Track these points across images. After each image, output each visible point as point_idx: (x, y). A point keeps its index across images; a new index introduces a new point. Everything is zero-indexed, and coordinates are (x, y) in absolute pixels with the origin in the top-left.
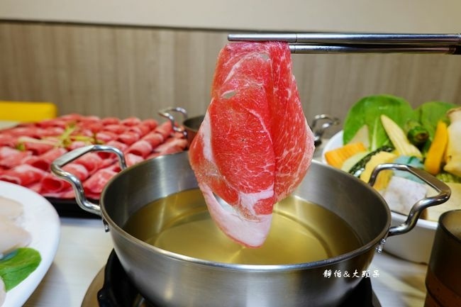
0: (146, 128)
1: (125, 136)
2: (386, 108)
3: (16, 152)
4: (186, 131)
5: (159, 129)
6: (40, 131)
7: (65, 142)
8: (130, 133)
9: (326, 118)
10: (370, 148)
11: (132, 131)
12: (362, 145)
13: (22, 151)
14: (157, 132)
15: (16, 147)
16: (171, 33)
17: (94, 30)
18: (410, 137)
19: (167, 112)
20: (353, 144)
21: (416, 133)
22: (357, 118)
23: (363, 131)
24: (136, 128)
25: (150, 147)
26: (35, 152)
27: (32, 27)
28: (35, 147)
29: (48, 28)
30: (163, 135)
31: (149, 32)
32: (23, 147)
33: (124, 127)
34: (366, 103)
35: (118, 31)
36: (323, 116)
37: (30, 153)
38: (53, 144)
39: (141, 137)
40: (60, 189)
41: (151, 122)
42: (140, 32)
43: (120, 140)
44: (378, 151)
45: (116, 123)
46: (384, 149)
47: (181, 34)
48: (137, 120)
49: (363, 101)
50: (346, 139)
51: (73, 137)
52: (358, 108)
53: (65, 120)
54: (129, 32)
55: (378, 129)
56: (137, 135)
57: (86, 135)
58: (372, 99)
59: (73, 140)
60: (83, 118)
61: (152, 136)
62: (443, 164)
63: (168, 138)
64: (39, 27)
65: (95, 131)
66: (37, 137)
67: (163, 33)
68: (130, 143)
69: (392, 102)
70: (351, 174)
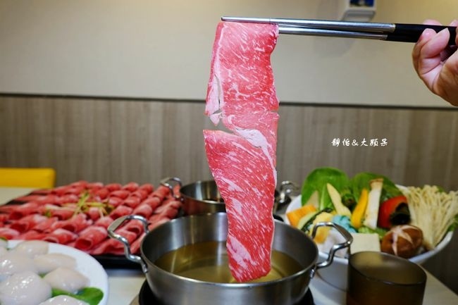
0: (145, 192)
1: (130, 201)
2: (331, 178)
3: (44, 218)
4: (182, 197)
5: (156, 193)
6: (58, 199)
7: (82, 209)
8: (133, 198)
9: (290, 184)
10: (319, 209)
11: (134, 195)
12: (313, 206)
13: (49, 217)
14: (155, 196)
15: (44, 214)
16: (160, 104)
17: (92, 102)
18: (343, 202)
19: (166, 182)
20: (308, 206)
21: (346, 198)
22: (312, 185)
23: (315, 195)
24: (137, 193)
25: (150, 209)
26: (60, 218)
27: (35, 100)
28: (59, 213)
29: (50, 101)
30: (160, 198)
31: (141, 103)
32: (49, 214)
33: (127, 192)
34: (318, 173)
35: (113, 103)
36: (287, 182)
37: (56, 219)
38: (73, 210)
39: (142, 201)
40: (90, 248)
41: (148, 186)
42: (133, 103)
43: (126, 205)
44: (323, 211)
45: (119, 189)
46: (327, 210)
47: (169, 104)
48: (136, 185)
49: (315, 171)
50: (304, 202)
51: (89, 204)
52: (312, 177)
53: (74, 187)
54: (123, 103)
55: (325, 194)
56: (138, 200)
57: (96, 201)
58: (321, 171)
59: (89, 206)
60: (89, 185)
61: (151, 199)
62: (363, 220)
63: (164, 200)
64: (41, 100)
65: (103, 198)
66: (58, 205)
67: (153, 104)
68: (134, 206)
69: (336, 173)
70: (302, 232)
